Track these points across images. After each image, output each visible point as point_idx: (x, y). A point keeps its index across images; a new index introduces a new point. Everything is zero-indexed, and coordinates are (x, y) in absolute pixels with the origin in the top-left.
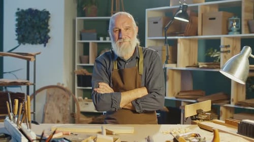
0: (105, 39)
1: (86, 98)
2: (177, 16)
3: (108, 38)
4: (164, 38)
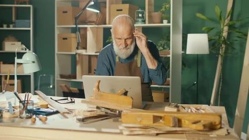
0: (8, 26)
2: (89, 7)
3: (11, 26)
4: (75, 26)
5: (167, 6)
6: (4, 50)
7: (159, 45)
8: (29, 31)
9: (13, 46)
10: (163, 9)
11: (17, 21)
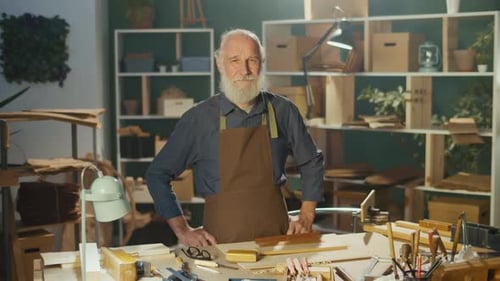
0: (169, 70)
1: (140, 179)
2: (331, 40)
3: (174, 68)
4: (302, 74)
5: (486, 37)
6: (162, 114)
7: (461, 104)
8: (208, 77)
9: (178, 106)
10: (478, 44)
11: (186, 60)
